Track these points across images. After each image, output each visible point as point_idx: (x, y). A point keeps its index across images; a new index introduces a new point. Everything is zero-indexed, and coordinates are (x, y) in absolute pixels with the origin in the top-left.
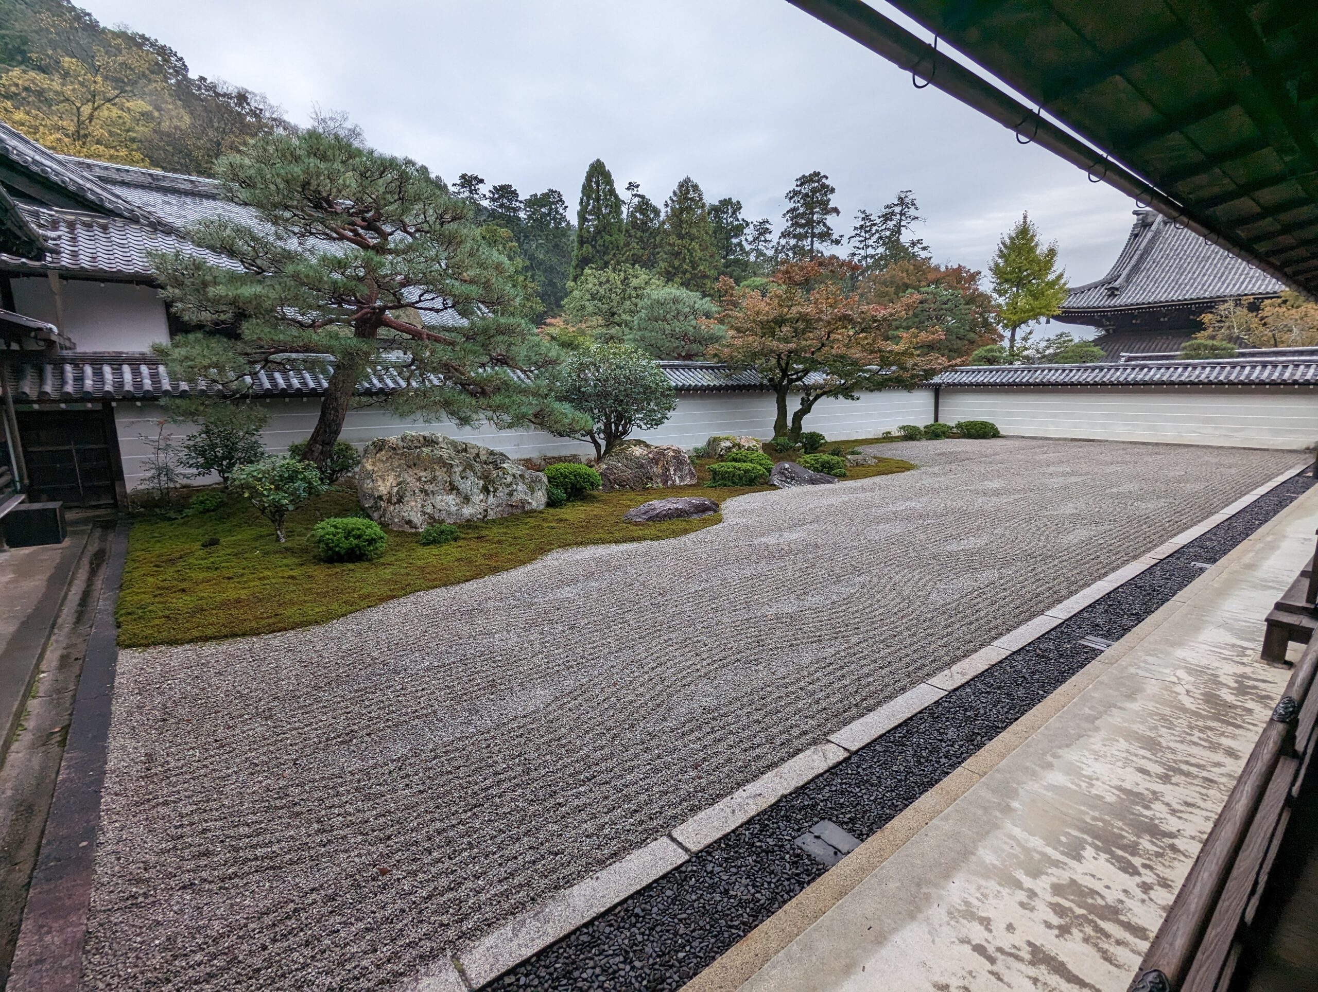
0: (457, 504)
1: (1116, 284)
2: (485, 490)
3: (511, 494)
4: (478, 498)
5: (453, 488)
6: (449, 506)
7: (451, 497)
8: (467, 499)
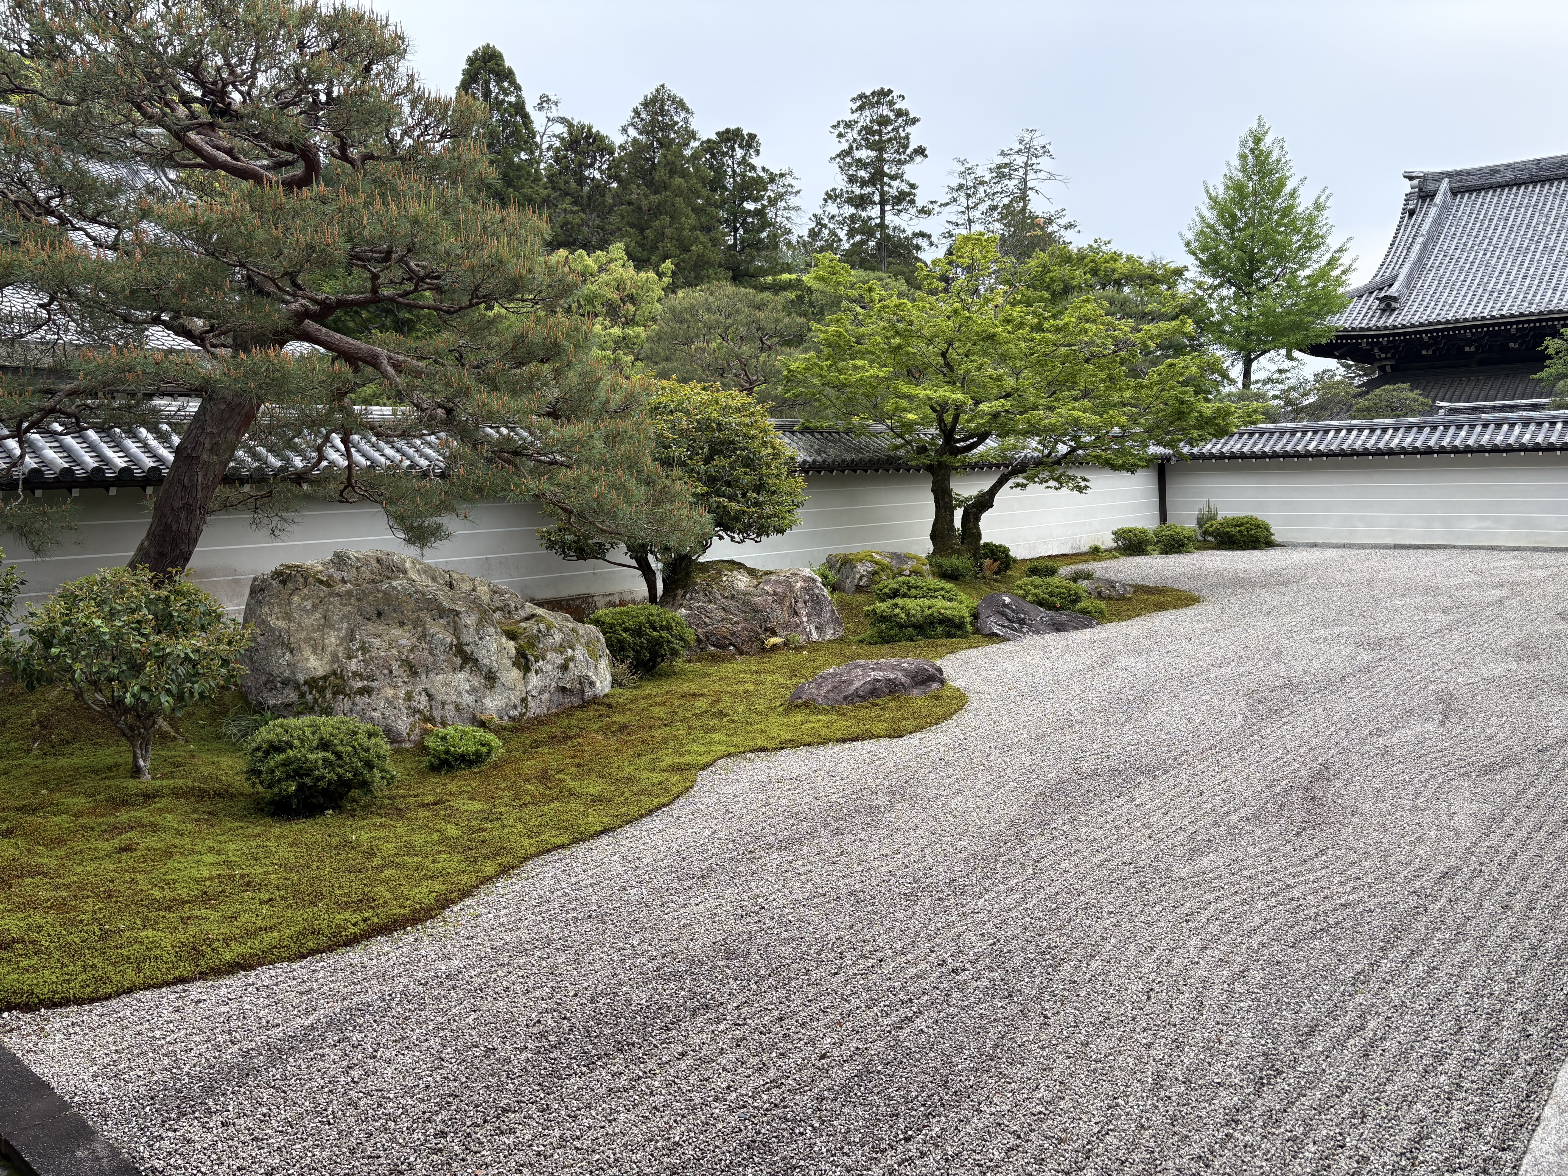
0: (474, 690)
1: (1393, 291)
2: (522, 660)
3: (564, 668)
4: (509, 676)
5: (465, 658)
6: (459, 695)
8: (491, 680)
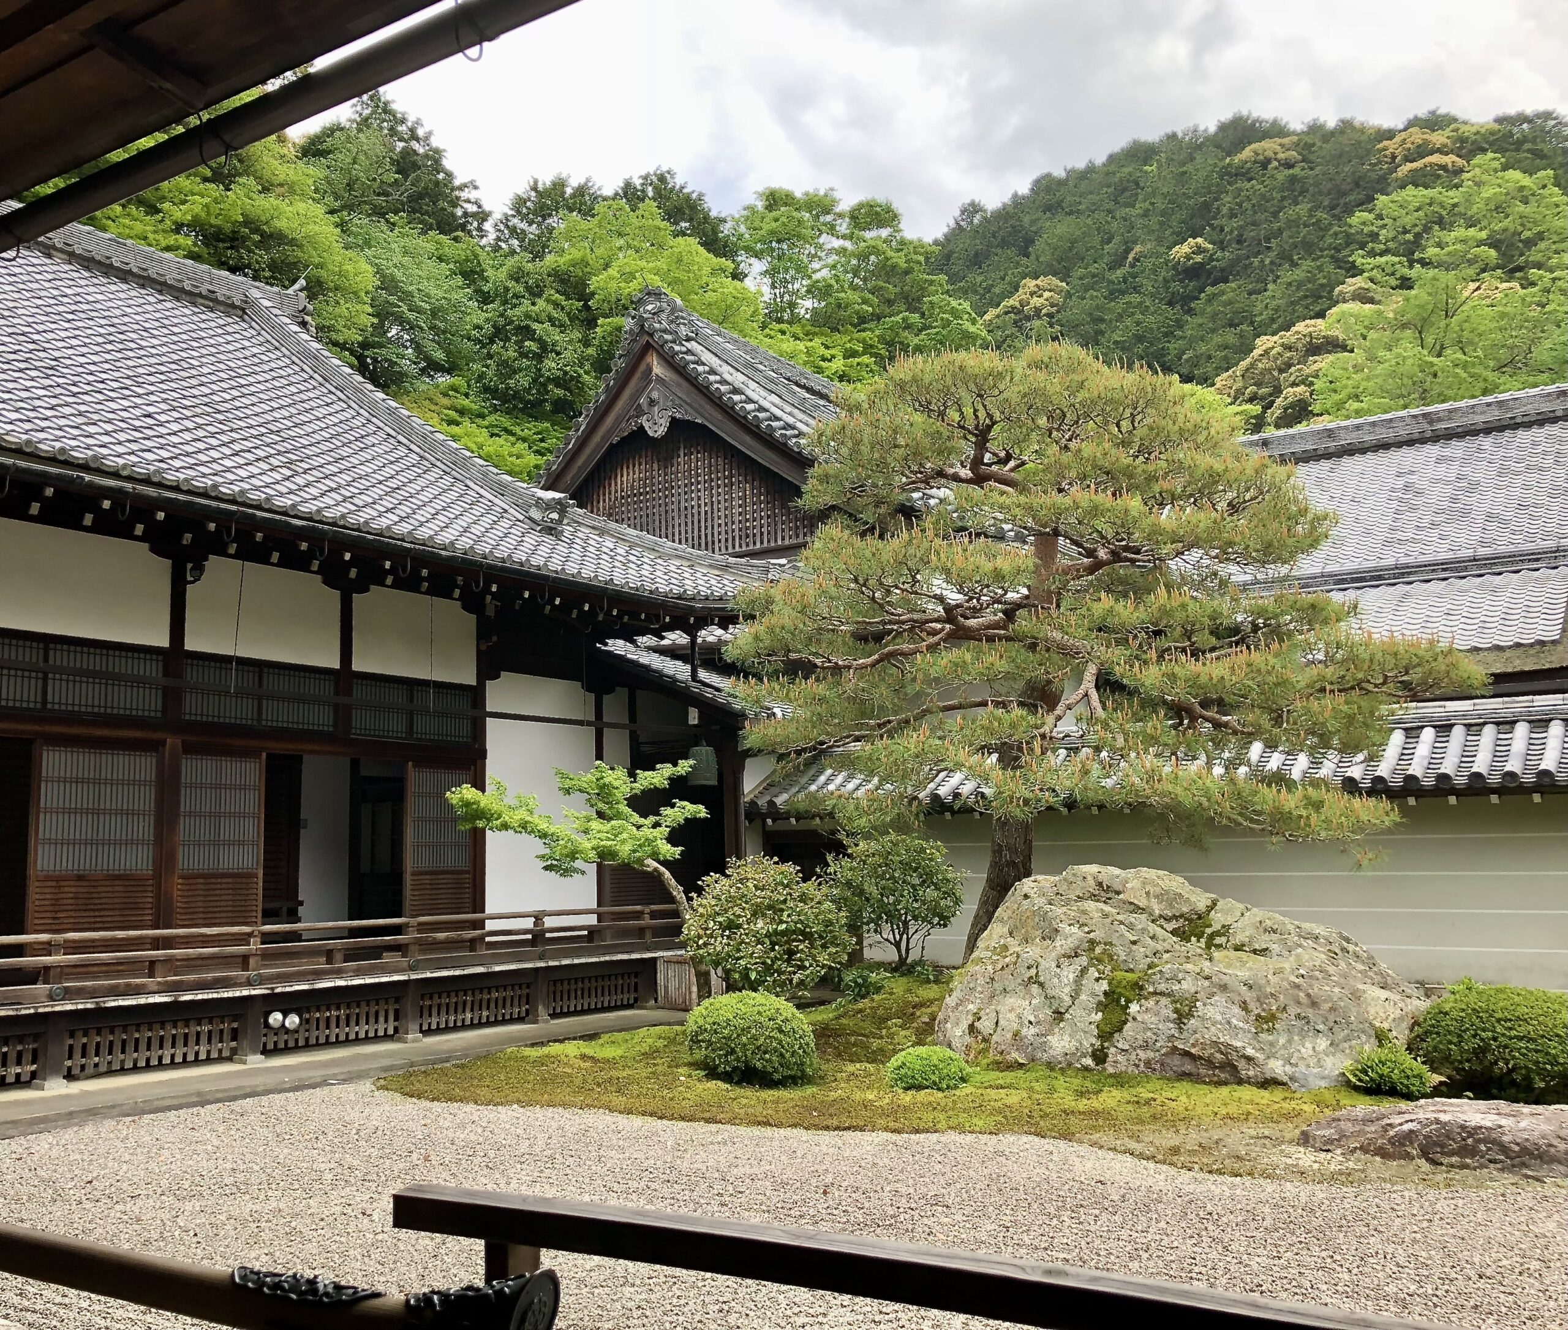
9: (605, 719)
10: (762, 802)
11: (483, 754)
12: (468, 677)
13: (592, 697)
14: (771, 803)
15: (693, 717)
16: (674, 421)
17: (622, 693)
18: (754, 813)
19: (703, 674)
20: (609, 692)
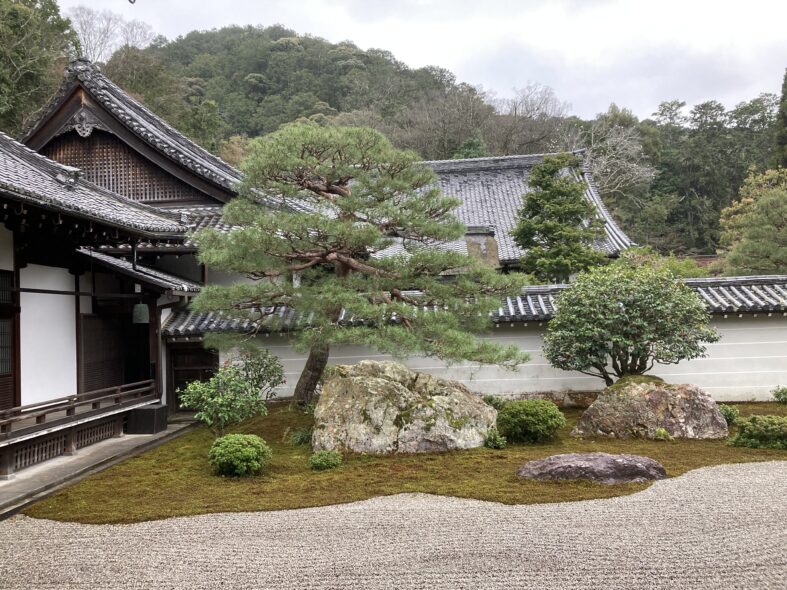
0: (367, 433)
2: (398, 423)
3: (428, 429)
4: (389, 428)
5: (366, 418)
6: (360, 435)
7: (362, 426)
8: (378, 429)
9: (81, 290)
10: (171, 329)
11: (18, 310)
12: (9, 266)
13: (73, 276)
14: (177, 331)
15: (138, 289)
16: (95, 130)
17: (90, 274)
18: (166, 335)
19: (138, 267)
20: (82, 273)
